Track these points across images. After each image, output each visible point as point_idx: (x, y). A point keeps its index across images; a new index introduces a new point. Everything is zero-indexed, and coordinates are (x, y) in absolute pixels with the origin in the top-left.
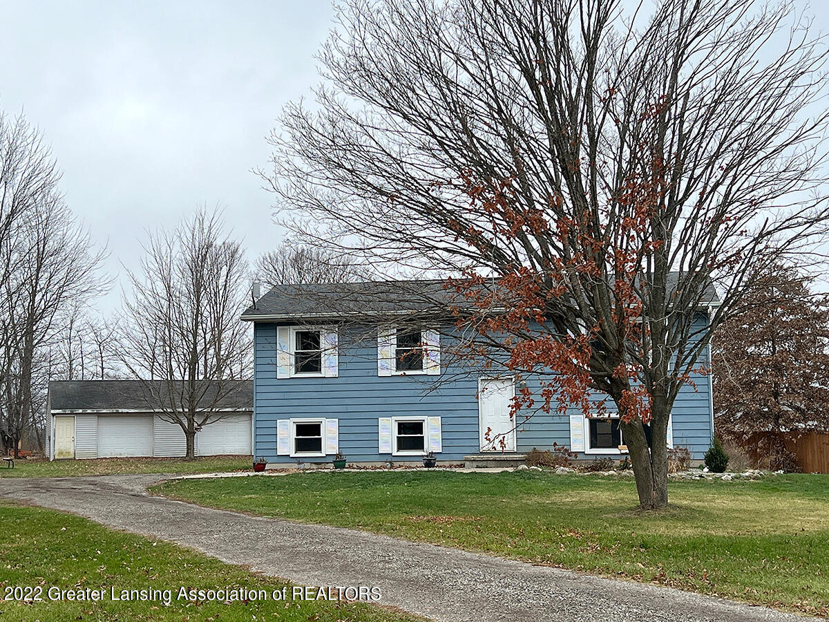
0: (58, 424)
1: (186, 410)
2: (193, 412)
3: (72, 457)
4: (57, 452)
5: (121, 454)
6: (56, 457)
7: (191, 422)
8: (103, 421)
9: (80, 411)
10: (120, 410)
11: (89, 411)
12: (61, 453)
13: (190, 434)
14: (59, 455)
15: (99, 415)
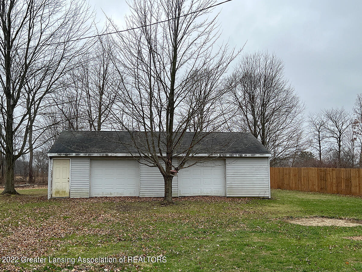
0: (55, 166)
1: (164, 155)
2: (170, 157)
3: (67, 196)
4: (54, 192)
5: (111, 194)
6: (54, 196)
7: (169, 165)
8: (96, 164)
9: (74, 154)
10: (110, 155)
11: (82, 155)
12: (58, 192)
13: (168, 177)
14: (55, 194)
15: (92, 159)
